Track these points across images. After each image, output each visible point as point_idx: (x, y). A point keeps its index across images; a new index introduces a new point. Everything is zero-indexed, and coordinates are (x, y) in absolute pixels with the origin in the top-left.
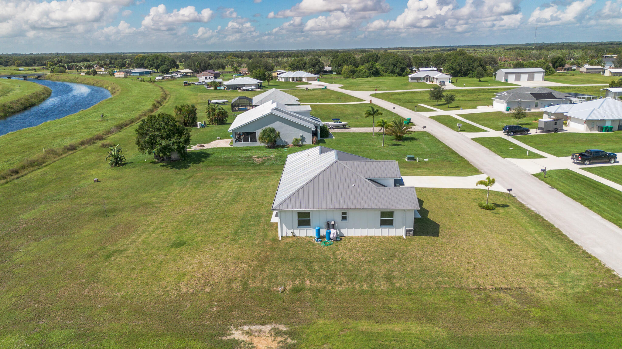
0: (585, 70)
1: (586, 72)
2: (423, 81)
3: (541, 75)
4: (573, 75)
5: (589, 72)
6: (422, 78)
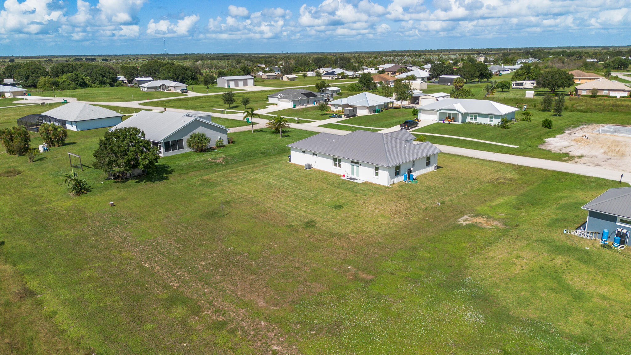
0: (266, 77)
1: (267, 78)
2: (159, 90)
3: (252, 81)
4: (263, 81)
5: (269, 78)
6: (158, 87)
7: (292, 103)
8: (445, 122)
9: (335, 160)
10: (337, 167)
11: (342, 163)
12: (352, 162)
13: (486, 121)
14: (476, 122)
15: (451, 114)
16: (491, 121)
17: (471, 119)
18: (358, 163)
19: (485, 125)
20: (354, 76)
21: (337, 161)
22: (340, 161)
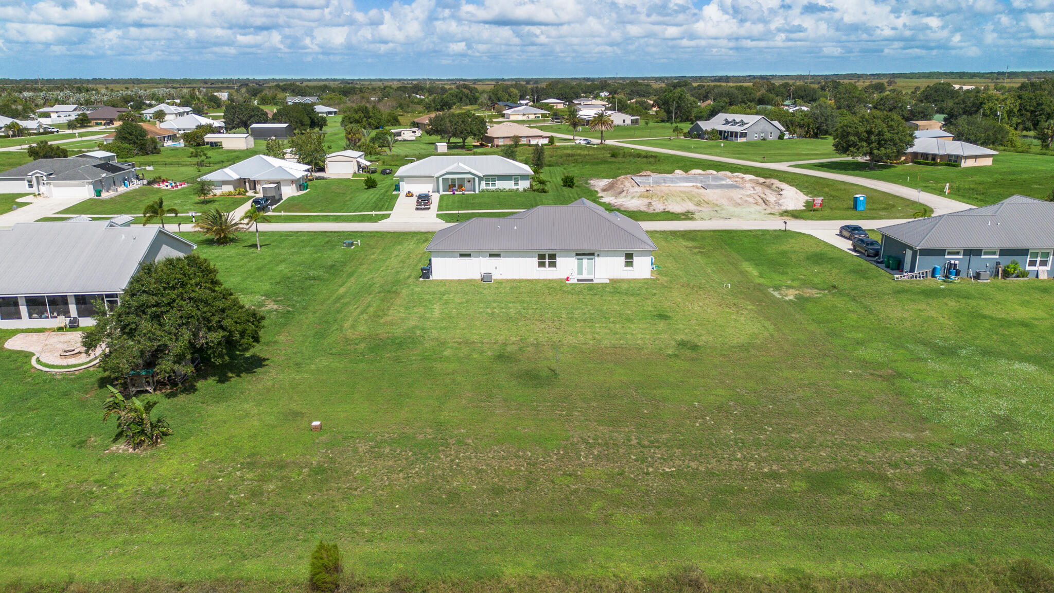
7: (91, 186)
8: (456, 193)
9: (541, 257)
10: (547, 269)
11: (559, 260)
12: (577, 254)
13: (509, 185)
14: (496, 187)
15: (455, 179)
16: (516, 184)
17: (487, 184)
18: (593, 254)
19: (511, 191)
20: (42, 130)
21: (547, 259)
22: (553, 256)
